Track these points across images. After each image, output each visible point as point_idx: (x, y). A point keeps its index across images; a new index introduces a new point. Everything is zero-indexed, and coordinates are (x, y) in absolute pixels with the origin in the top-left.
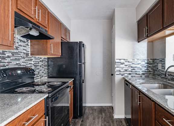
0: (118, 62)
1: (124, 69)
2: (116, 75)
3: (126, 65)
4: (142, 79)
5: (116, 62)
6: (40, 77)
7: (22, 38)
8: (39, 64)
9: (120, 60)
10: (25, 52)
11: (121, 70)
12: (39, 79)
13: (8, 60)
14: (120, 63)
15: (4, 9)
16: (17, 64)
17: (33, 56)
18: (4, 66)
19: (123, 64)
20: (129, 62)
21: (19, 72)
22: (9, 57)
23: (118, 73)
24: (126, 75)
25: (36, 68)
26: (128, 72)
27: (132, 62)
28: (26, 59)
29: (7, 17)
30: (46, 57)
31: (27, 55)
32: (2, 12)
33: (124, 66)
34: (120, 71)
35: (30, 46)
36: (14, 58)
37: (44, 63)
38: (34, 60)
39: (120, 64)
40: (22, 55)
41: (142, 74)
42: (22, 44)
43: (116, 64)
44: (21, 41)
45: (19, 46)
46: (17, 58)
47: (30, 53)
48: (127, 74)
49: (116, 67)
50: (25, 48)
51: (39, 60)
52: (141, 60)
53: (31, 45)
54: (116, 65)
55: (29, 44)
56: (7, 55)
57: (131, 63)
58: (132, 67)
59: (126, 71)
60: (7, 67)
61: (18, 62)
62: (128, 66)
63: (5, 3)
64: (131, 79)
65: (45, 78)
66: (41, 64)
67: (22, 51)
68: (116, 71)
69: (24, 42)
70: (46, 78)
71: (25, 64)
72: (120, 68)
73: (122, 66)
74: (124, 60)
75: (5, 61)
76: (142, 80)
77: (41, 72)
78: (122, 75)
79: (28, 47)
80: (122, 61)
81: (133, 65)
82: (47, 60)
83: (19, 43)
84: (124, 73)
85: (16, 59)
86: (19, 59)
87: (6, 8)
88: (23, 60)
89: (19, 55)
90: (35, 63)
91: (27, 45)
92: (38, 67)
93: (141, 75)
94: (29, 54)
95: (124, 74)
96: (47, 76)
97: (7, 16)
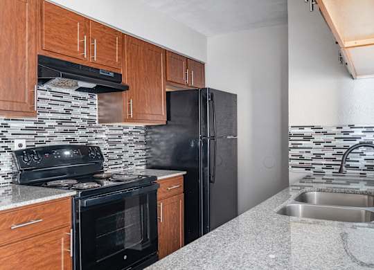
0: (295, 135)
1: (313, 151)
2: (290, 167)
3: (318, 143)
4: (366, 183)
5: (290, 135)
6: (123, 165)
7: (78, 92)
8: (122, 140)
9: (302, 128)
10: (88, 117)
11: (305, 155)
12: (122, 169)
13: (50, 132)
14: (301, 135)
15: (16, 56)
16: (68, 140)
17: (106, 124)
18: (42, 142)
19: (308, 138)
20: (325, 133)
21: (67, 153)
22: (51, 127)
23: (297, 163)
24: (318, 168)
25: (114, 147)
26: (324, 162)
27: (335, 134)
28: (88, 131)
29: (21, 68)
30: (142, 125)
31: (91, 122)
32: (11, 62)
33: (314, 145)
34: (302, 158)
35: (97, 107)
36: (62, 129)
37: (135, 136)
38: (108, 131)
39: (302, 138)
40: (79, 123)
41: (366, 168)
42: (80, 103)
43: (291, 138)
44: (76, 98)
45: (72, 108)
46: (68, 128)
47: (97, 118)
48: (321, 166)
49: (290, 146)
50: (86, 110)
51: (121, 132)
52: (362, 127)
53: (99, 104)
54: (290, 142)
55: (96, 102)
56: (47, 125)
57: (332, 137)
58: (334, 147)
59: (318, 156)
60: (48, 144)
61: (69, 137)
62: (322, 145)
63: (17, 48)
64: (333, 179)
65: (139, 167)
66: (125, 138)
67: (79, 117)
68: (290, 157)
69: (84, 99)
70: (143, 167)
71: (86, 139)
72: (301, 150)
73: (305, 144)
74: (313, 127)
75: (44, 135)
76: (366, 185)
77: (127, 155)
78: (308, 169)
79: (93, 107)
80: (307, 131)
81: (337, 141)
82: (143, 131)
83: (73, 103)
84: (313, 162)
85: (65, 132)
86: (72, 131)
87: (20, 54)
88: (80, 132)
89: (73, 124)
90: (110, 137)
91: (92, 104)
92: (118, 146)
93: (362, 172)
94: (97, 122)
95: (314, 166)
96: (144, 163)
97: (22, 66)
